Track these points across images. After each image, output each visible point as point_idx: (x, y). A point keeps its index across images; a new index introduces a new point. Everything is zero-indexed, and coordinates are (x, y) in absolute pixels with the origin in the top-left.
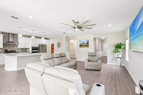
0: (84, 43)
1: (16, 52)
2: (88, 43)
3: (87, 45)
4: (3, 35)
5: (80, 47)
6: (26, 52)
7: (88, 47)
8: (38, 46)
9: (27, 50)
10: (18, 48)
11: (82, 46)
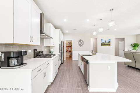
0: (106, 42)
2: (110, 42)
3: (109, 44)
5: (102, 46)
7: (110, 46)
9: (52, 50)
11: (104, 44)
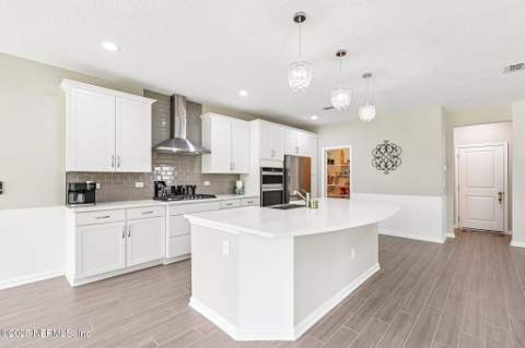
1: (197, 192)
4: (153, 105)
6: (234, 191)
8: (281, 165)
9: (239, 184)
10: (204, 171)
